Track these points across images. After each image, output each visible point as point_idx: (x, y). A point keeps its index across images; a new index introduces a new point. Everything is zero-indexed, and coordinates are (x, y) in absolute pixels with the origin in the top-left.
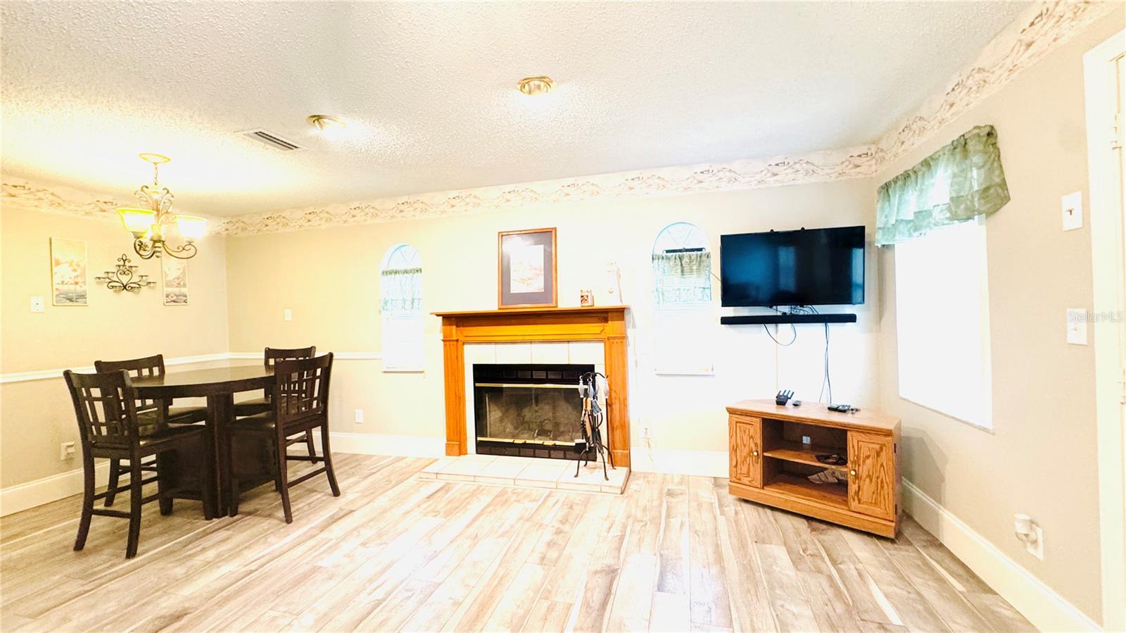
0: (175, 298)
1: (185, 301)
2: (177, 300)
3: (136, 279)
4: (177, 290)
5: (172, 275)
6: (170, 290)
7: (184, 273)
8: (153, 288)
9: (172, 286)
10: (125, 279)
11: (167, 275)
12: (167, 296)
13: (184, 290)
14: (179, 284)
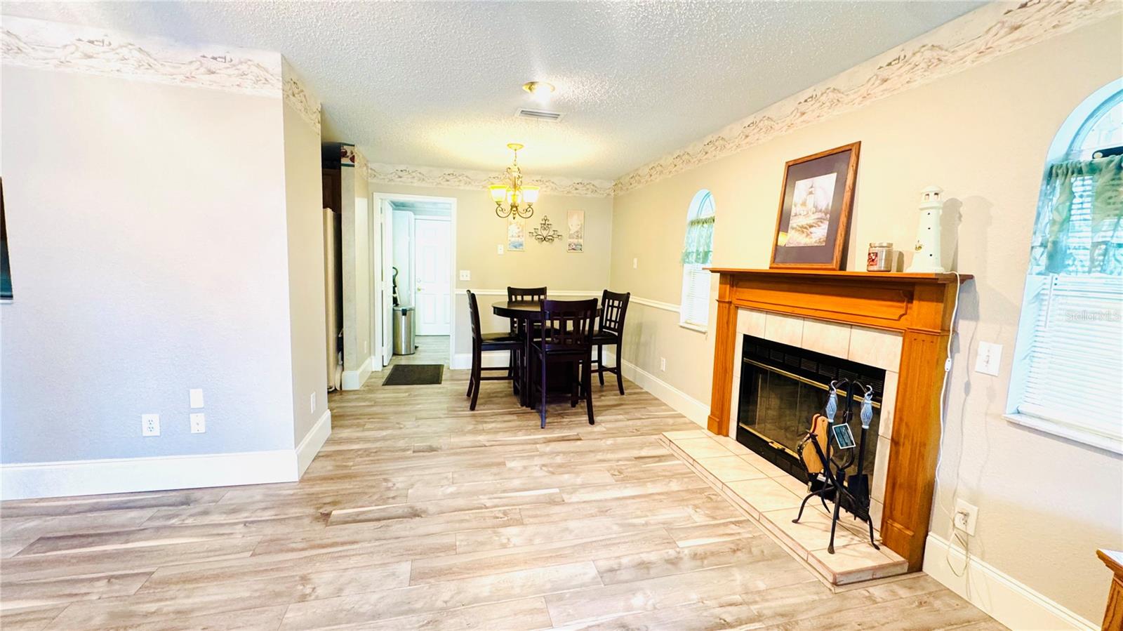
0: (574, 247)
1: (581, 249)
2: (575, 248)
3: (551, 233)
4: (575, 241)
5: (574, 229)
6: (571, 240)
7: (581, 228)
8: (561, 239)
9: (573, 238)
10: (545, 233)
11: (570, 230)
12: (569, 245)
13: (581, 241)
14: (578, 236)
